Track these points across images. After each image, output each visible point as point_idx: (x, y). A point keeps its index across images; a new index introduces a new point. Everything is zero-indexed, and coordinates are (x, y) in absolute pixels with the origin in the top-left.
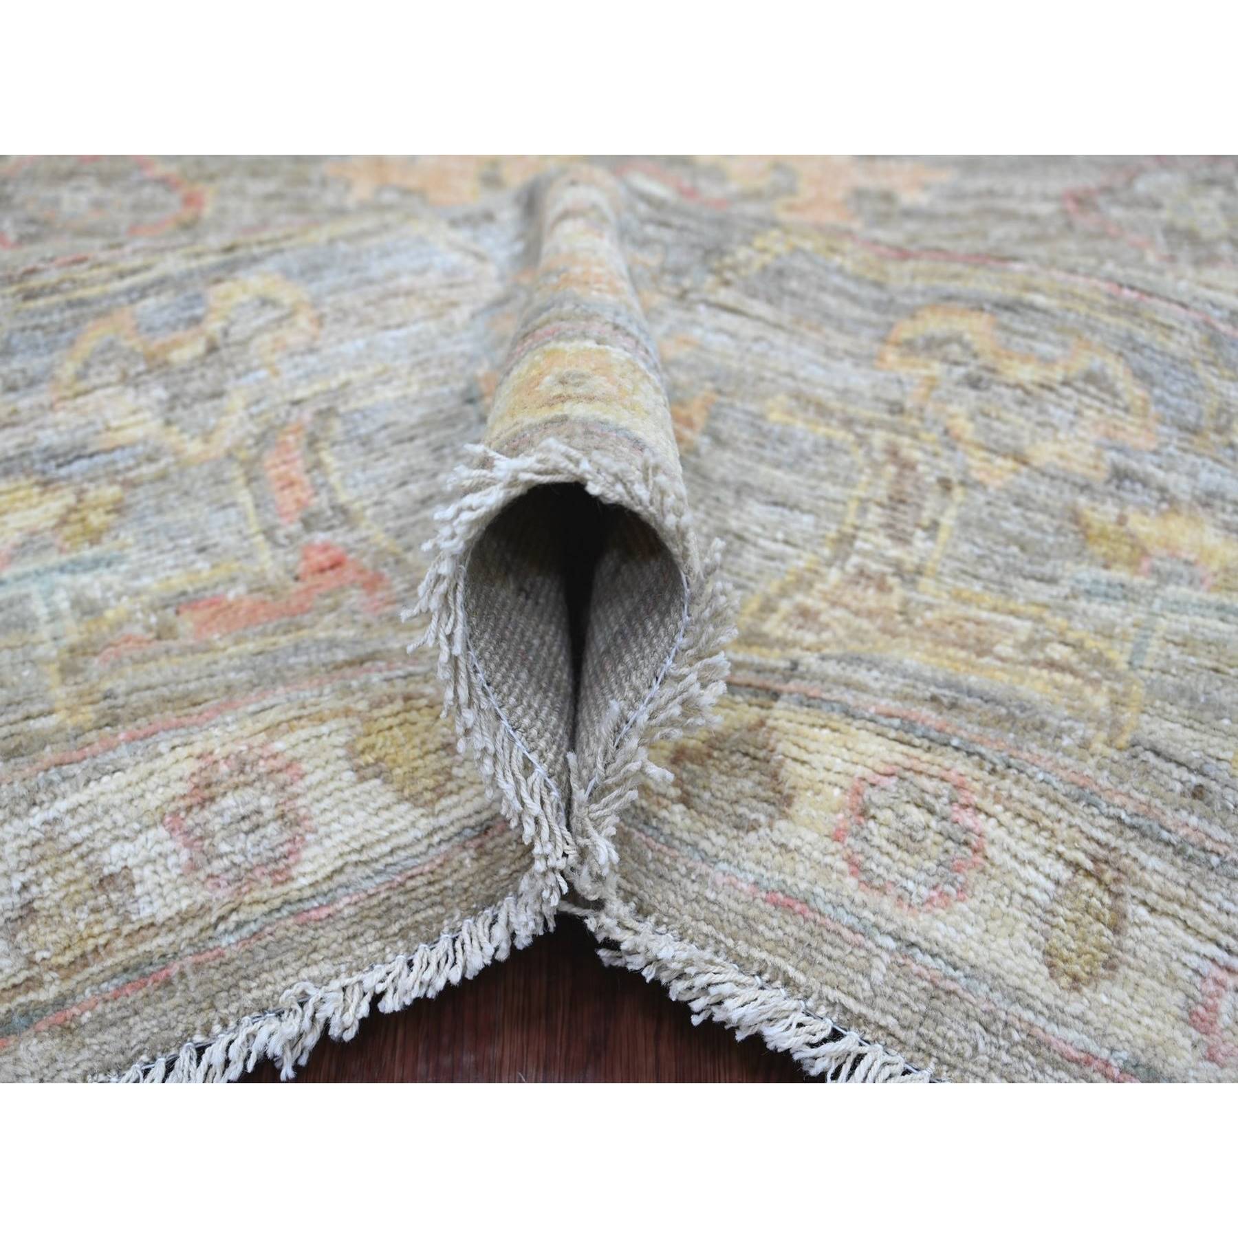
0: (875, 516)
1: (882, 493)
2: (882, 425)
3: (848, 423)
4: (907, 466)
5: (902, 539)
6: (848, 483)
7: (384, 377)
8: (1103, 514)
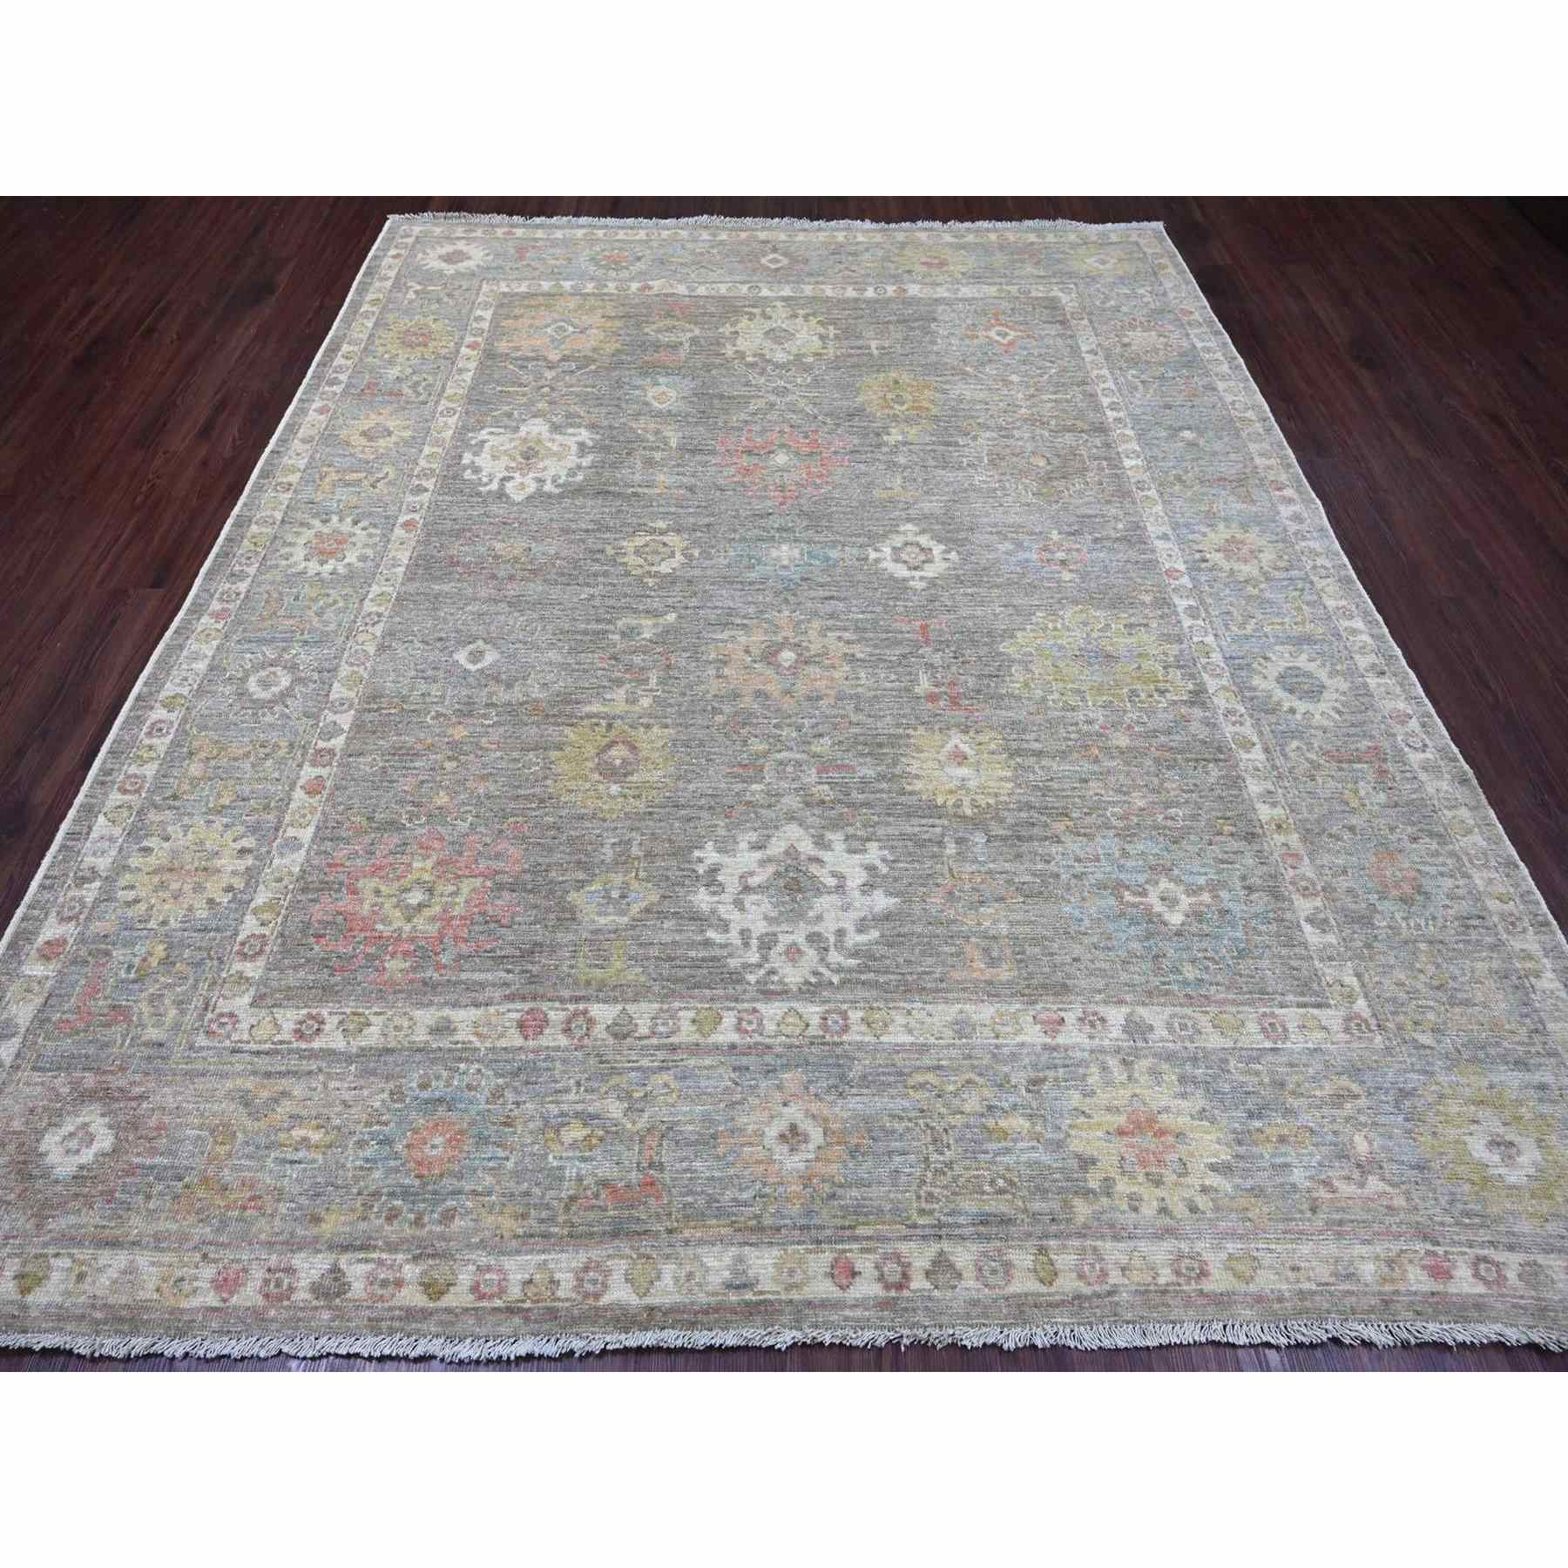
0: (931, 1148)
1: (929, 1139)
2: (920, 1118)
3: (910, 1120)
4: (932, 1128)
5: (942, 1153)
6: (919, 1140)
7: (691, 1122)
8: (990, 1123)
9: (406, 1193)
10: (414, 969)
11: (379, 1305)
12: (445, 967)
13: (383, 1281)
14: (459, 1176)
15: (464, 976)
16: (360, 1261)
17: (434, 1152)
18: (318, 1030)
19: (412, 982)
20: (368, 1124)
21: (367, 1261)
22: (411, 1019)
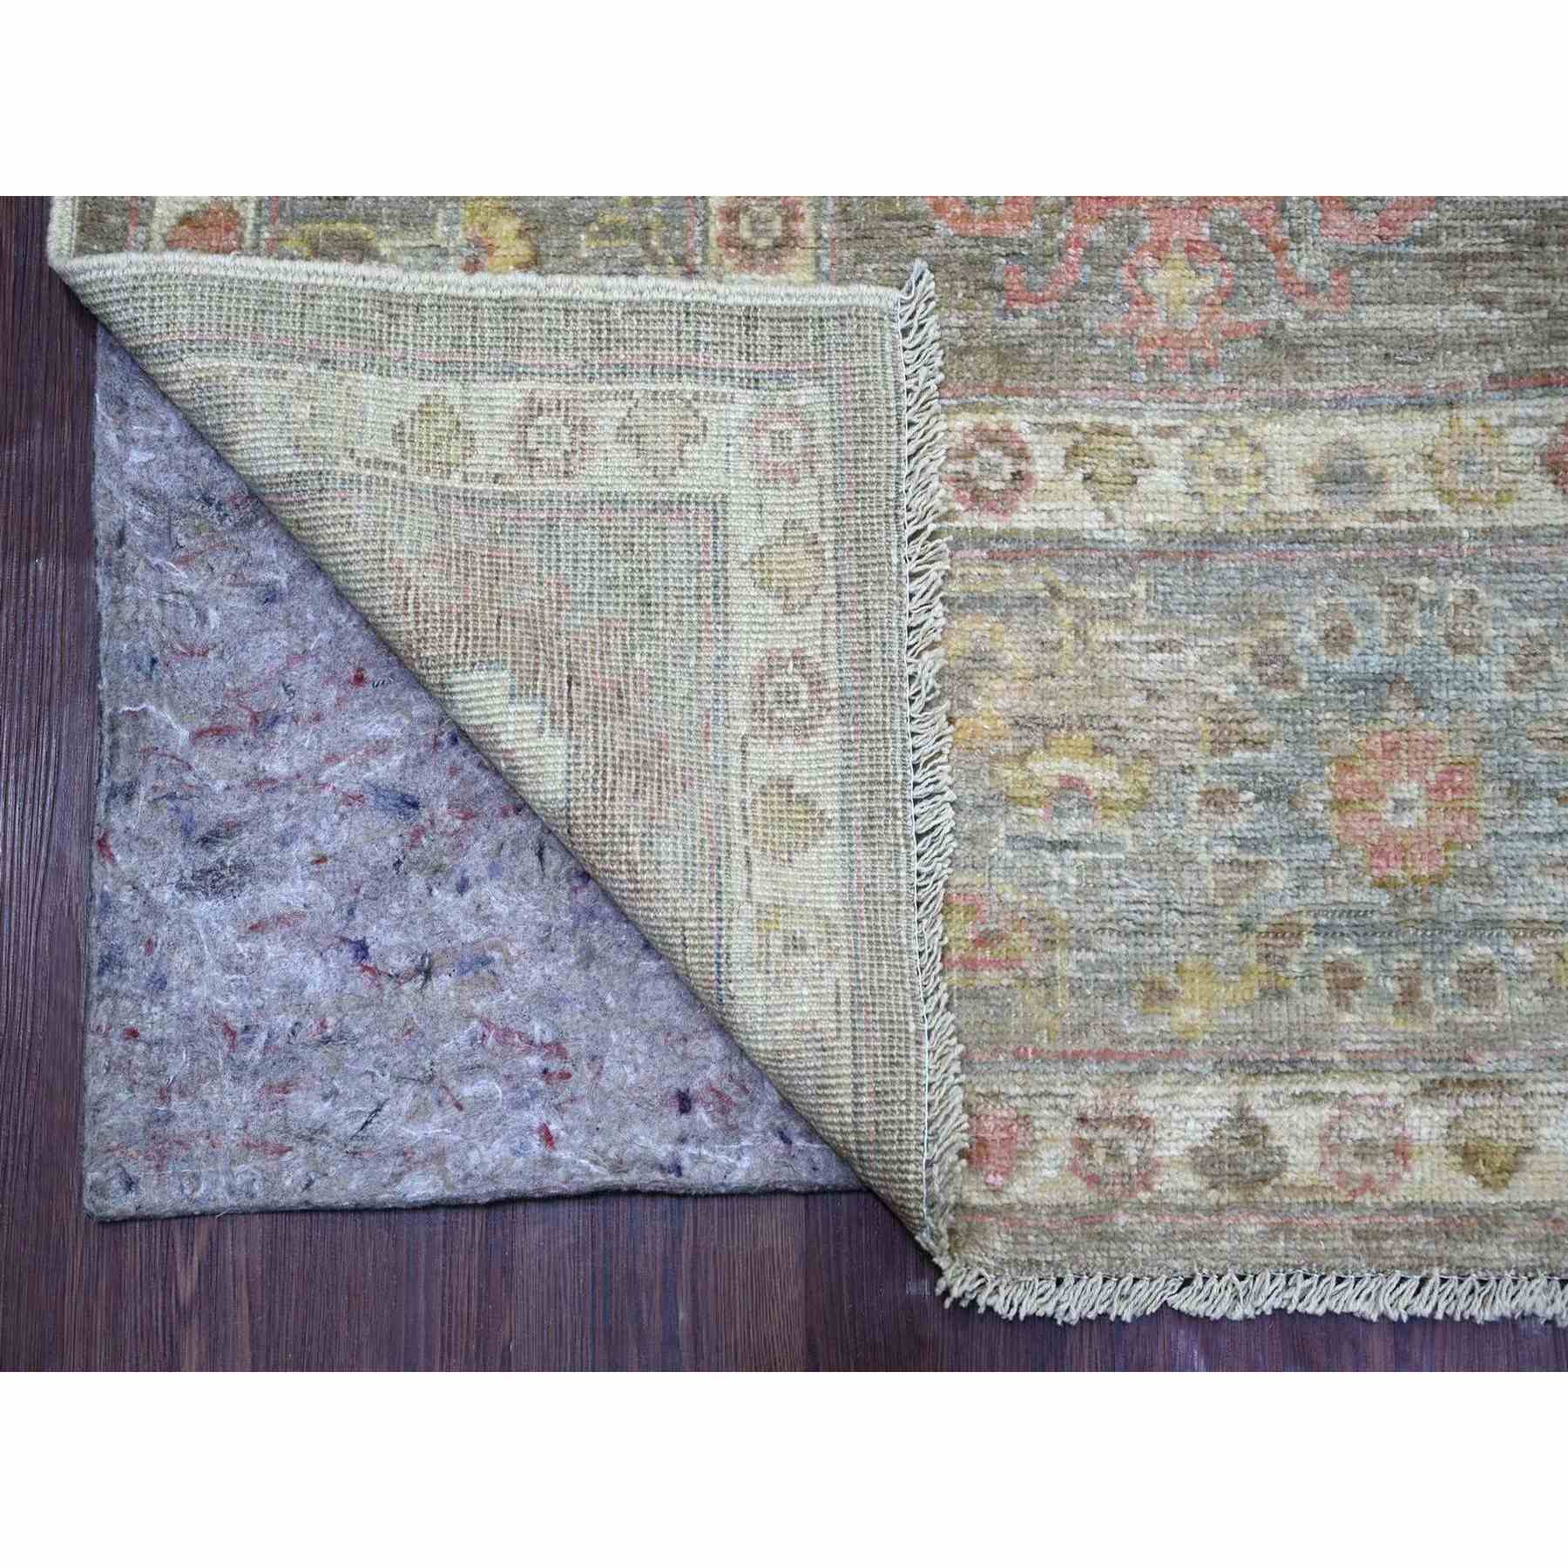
9: (1361, 927)
10: (1228, 296)
11: (1368, 1199)
12: (1312, 289)
13: (1363, 1143)
14: (1483, 879)
15: (1371, 317)
16: (1298, 1098)
17: (1407, 821)
18: (1017, 476)
19: (1232, 336)
20: (1220, 746)
21: (1316, 1099)
22: (1255, 448)
